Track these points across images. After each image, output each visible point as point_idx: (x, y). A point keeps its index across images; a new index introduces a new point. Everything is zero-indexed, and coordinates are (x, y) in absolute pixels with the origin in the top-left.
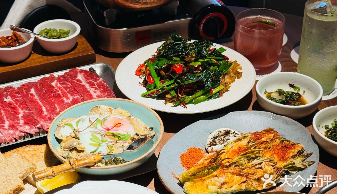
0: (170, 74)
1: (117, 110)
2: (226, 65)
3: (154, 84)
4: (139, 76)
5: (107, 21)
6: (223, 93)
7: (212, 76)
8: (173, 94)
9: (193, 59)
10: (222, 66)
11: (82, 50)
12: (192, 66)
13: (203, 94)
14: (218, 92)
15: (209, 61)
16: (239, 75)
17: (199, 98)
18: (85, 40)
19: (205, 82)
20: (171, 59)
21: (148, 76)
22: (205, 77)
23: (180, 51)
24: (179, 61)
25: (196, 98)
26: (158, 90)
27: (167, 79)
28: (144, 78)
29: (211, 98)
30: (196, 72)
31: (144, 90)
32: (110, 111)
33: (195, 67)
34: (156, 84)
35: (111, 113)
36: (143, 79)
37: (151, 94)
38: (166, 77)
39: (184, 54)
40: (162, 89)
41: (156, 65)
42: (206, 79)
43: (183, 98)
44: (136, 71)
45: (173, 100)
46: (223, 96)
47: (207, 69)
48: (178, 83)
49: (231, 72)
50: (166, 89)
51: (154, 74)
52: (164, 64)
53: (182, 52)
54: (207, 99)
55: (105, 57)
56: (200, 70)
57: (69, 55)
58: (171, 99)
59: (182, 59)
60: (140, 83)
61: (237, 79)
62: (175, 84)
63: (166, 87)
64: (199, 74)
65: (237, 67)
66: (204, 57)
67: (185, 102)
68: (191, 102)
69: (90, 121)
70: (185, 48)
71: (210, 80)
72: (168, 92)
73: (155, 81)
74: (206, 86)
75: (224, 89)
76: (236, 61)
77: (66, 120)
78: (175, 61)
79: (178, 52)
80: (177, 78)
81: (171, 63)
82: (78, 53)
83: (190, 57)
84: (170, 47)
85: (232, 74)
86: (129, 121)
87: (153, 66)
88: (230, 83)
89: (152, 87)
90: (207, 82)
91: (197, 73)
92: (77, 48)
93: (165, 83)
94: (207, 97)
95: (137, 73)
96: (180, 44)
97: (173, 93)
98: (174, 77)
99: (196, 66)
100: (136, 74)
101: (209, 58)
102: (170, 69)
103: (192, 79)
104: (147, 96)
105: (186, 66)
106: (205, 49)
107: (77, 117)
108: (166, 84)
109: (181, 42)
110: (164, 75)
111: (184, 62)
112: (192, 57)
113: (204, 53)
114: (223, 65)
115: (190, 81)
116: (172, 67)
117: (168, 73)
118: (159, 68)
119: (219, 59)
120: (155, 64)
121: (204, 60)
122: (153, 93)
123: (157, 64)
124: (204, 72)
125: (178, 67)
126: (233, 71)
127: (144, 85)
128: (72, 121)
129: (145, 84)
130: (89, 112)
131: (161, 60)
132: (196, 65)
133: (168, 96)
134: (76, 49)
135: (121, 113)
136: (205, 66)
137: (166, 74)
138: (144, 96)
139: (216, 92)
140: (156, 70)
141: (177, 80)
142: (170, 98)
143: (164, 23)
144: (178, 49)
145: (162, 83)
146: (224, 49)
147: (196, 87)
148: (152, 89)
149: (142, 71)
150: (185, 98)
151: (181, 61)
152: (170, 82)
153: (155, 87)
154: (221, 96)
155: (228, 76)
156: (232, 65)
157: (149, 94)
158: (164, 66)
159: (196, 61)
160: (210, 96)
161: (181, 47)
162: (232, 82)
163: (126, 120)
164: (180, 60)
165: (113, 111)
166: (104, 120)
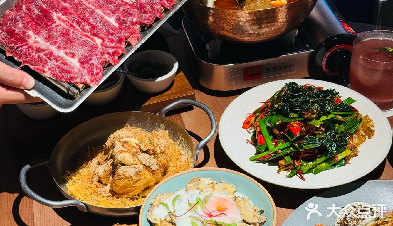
0: (285, 134)
1: (221, 185)
2: (355, 121)
3: (265, 145)
4: (247, 129)
5: (210, 54)
6: (350, 159)
7: (337, 139)
8: (289, 161)
9: (315, 116)
10: (349, 123)
11: (179, 90)
12: (313, 126)
13: (325, 161)
14: (344, 159)
15: (334, 118)
16: (370, 133)
17: (320, 165)
18: (183, 74)
19: (329, 147)
20: (287, 115)
21: (258, 134)
22: (328, 141)
23: (298, 107)
24: (297, 118)
25: (316, 165)
26: (271, 154)
27: (281, 138)
28: (252, 132)
29: (334, 166)
30: (318, 132)
31: (253, 150)
32: (213, 186)
33: (316, 128)
34: (268, 145)
35: (214, 190)
36: (252, 134)
37: (261, 158)
38: (280, 136)
39: (303, 110)
40: (275, 153)
41: (269, 122)
42: (329, 144)
43: (300, 166)
44: (244, 123)
45: (288, 167)
46: (350, 163)
47: (331, 130)
48: (294, 147)
49: (361, 129)
50: (280, 153)
51: (265, 132)
52: (279, 120)
53: (301, 108)
54: (330, 167)
55: (206, 95)
56: (322, 131)
57: (163, 96)
58: (286, 166)
59: (301, 115)
60: (248, 140)
61: (368, 138)
62: (291, 148)
63: (279, 151)
64: (320, 136)
65: (369, 123)
66: (327, 113)
67: (302, 171)
68: (309, 171)
69: (189, 203)
70: (305, 102)
71: (335, 145)
72: (282, 158)
73: (267, 142)
74: (330, 153)
75: (352, 154)
76: (367, 116)
77: (160, 196)
78: (292, 118)
79: (295, 108)
80: (295, 141)
81: (287, 120)
82: (175, 93)
83: (311, 114)
84: (285, 99)
85: (362, 133)
86: (235, 203)
87: (264, 123)
88: (358, 144)
89: (263, 149)
90: (330, 148)
91: (319, 134)
92: (173, 85)
93: (279, 145)
94: (330, 165)
95: (245, 125)
96: (298, 96)
97: (288, 159)
98: (290, 139)
99: (318, 126)
100: (243, 127)
101: (333, 113)
102: (286, 128)
103: (312, 143)
104: (256, 161)
105: (306, 125)
106: (329, 103)
107: (174, 193)
108: (280, 147)
109: (299, 94)
110: (278, 135)
111: (302, 119)
112: (313, 114)
113: (327, 108)
114: (351, 122)
115: (310, 145)
116: (288, 126)
117: (283, 132)
118: (273, 126)
119: (346, 114)
120: (267, 121)
121: (328, 117)
122: (264, 157)
123: (269, 120)
124: (328, 133)
125: (296, 125)
126: (362, 128)
127: (253, 143)
128: (168, 198)
129: (255, 142)
130: (188, 185)
131: (274, 115)
132: (317, 124)
133: (282, 162)
134: (172, 88)
135: (225, 188)
136: (328, 126)
137: (280, 133)
138: (253, 160)
139: (341, 159)
140: (268, 127)
141: (294, 144)
142: (284, 165)
143: (279, 58)
144: (296, 104)
145: (275, 144)
146: (353, 100)
147: (316, 151)
148: (263, 152)
149: (251, 124)
150: (303, 165)
151: (299, 118)
152: (285, 145)
153: (267, 149)
154: (348, 163)
155: (357, 135)
156: (362, 121)
157: (259, 159)
158: (277, 123)
159: (318, 118)
160: (333, 163)
161: (299, 100)
162: (362, 143)
163: (232, 200)
164: (298, 116)
165: (216, 187)
166: (206, 200)
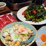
5: (13, 2)
9: (38, 9)
17: (41, 20)
31: (25, 19)
33: (39, 12)
40: (31, 18)
47: (42, 12)
48: (35, 16)
59: (35, 10)
68: (39, 21)
72: (33, 19)
78: (33, 10)
95: (22, 14)
97: (34, 19)
110: (31, 14)
121: (41, 10)
129: (25, 17)
131: (29, 11)
149: (24, 14)
152: (33, 16)
153: (29, 18)
166: (18, 29)
